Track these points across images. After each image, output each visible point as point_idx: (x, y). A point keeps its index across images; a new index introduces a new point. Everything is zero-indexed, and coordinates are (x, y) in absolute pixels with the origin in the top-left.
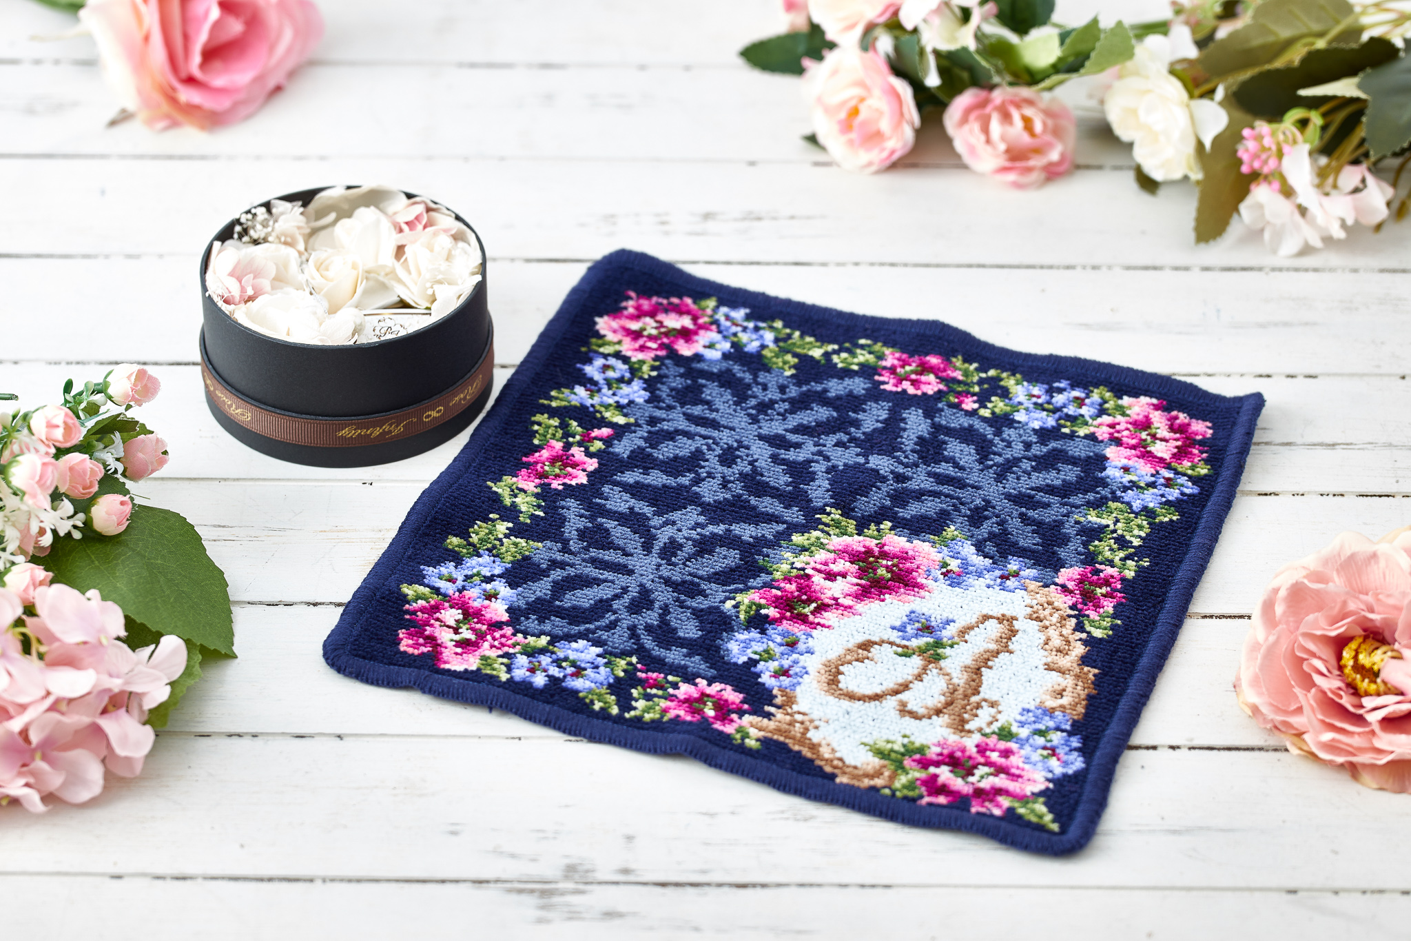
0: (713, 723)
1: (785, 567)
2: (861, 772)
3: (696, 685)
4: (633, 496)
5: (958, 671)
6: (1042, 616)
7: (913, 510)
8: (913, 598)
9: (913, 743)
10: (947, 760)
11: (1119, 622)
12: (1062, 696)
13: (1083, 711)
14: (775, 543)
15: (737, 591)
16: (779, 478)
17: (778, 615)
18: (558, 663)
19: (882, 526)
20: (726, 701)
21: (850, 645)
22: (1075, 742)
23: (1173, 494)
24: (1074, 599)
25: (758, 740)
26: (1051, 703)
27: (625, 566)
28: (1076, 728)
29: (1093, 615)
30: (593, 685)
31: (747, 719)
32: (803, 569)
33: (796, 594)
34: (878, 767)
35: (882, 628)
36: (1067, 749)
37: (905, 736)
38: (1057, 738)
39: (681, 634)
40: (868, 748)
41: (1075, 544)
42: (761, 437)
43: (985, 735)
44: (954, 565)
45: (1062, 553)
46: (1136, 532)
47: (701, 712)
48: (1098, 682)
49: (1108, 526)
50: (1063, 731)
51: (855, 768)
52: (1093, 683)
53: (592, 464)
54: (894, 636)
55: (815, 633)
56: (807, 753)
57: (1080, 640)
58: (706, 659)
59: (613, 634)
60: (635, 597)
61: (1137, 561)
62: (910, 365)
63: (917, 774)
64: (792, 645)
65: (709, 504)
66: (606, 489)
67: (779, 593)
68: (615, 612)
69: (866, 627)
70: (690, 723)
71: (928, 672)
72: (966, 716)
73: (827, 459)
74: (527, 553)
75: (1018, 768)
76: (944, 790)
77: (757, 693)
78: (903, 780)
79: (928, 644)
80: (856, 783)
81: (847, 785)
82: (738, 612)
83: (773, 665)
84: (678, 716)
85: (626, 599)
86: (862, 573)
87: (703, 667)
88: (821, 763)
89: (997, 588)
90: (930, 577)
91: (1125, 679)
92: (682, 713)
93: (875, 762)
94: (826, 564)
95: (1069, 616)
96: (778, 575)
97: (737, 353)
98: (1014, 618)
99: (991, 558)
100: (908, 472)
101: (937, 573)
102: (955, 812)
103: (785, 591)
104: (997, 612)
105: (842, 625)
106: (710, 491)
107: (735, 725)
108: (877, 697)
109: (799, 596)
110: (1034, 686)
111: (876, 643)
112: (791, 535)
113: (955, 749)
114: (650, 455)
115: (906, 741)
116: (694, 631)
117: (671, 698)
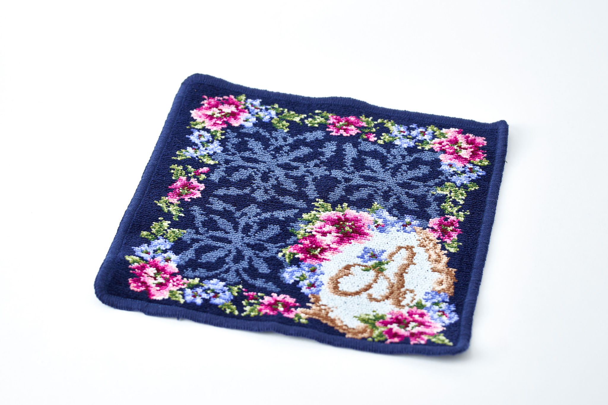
0: (283, 314)
1: (302, 232)
2: (357, 331)
3: (272, 296)
4: (224, 202)
5: (393, 276)
6: (425, 244)
7: (356, 196)
8: (364, 241)
9: (378, 314)
10: (395, 321)
11: (461, 244)
12: (442, 285)
13: (453, 291)
14: (295, 220)
15: (282, 247)
16: (291, 186)
17: (304, 257)
18: (205, 291)
19: (343, 206)
20: (288, 302)
21: (340, 268)
22: (453, 308)
23: (474, 176)
24: (438, 234)
25: (306, 319)
26: (438, 288)
27: (227, 239)
28: (452, 300)
29: (448, 241)
30: (224, 301)
31: (299, 310)
32: (311, 232)
33: (310, 245)
34: (364, 328)
35: (353, 257)
36: (450, 311)
37: (374, 311)
38: (444, 306)
39: (260, 271)
40: (357, 319)
41: (434, 205)
42: (279, 165)
43: (411, 307)
44: (380, 222)
45: (429, 211)
46: (460, 197)
47: (276, 309)
48: (457, 275)
49: (447, 195)
50: (446, 302)
51: (354, 329)
52: (455, 276)
53: (202, 187)
54: (359, 261)
55: (323, 263)
56: (330, 324)
57: (445, 254)
58: (274, 283)
59: (229, 275)
60: (235, 255)
61: (463, 212)
62: (342, 122)
63: (383, 329)
64: (313, 271)
65: (261, 202)
66: (211, 199)
67: (302, 246)
68: (227, 264)
69: (346, 258)
70: (273, 316)
71: (379, 278)
72: (400, 298)
73: (312, 174)
74: (180, 236)
75: (429, 322)
76: (396, 335)
77: (302, 298)
78: (376, 333)
79: (376, 263)
80: (355, 337)
81: (351, 338)
82: (285, 258)
83: (307, 282)
84: (266, 313)
85: (231, 256)
86: (338, 230)
87: (274, 287)
88: (338, 328)
89: (402, 231)
90: (370, 229)
91: (469, 272)
92: (268, 311)
93: (361, 325)
94: (321, 228)
95: (438, 243)
96: (299, 236)
97: (260, 123)
98: (412, 247)
99: (397, 216)
100: (350, 176)
101: (373, 226)
102: (404, 346)
103: (305, 244)
104: (404, 244)
105: (334, 259)
106: (259, 196)
107: (294, 313)
108: (357, 293)
109: (311, 246)
110: (428, 280)
111: (352, 266)
112: (302, 215)
113: (398, 315)
114: (229, 180)
115: (375, 313)
116: (266, 269)
117: (261, 304)
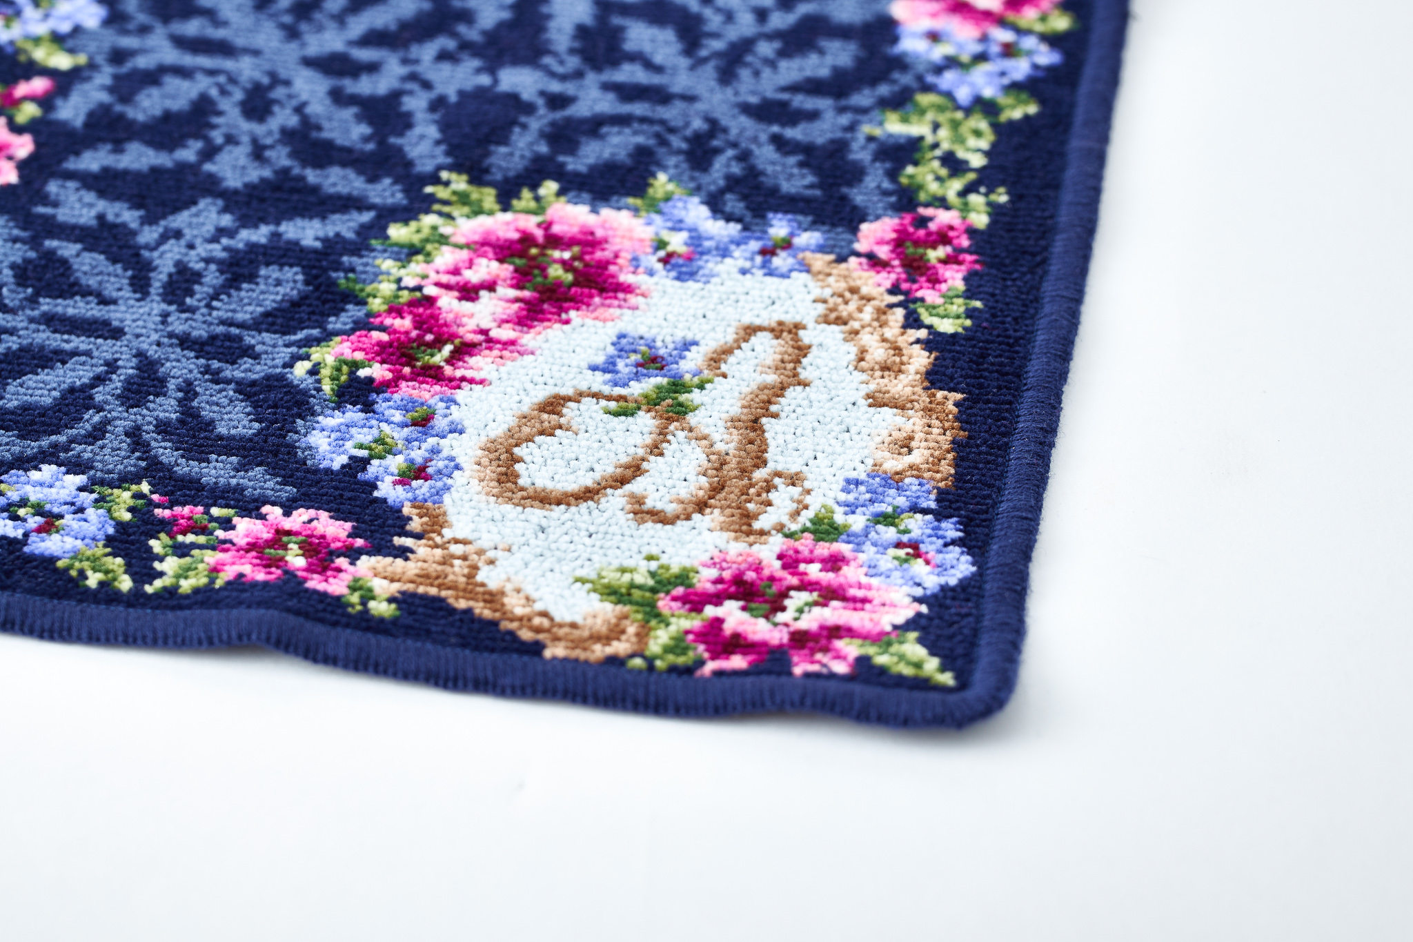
0: (306, 579)
1: (387, 288)
2: (586, 634)
3: (263, 517)
4: (102, 194)
5: (722, 430)
6: (844, 314)
7: (590, 154)
8: (617, 312)
9: (667, 568)
10: (733, 589)
11: (978, 304)
12: (910, 451)
13: (953, 471)
14: (361, 244)
15: (309, 342)
16: (349, 130)
17: (389, 375)
18: (11, 510)
19: (542, 191)
20: (323, 537)
21: (525, 409)
22: (951, 530)
23: (1020, 69)
24: (893, 276)
25: (391, 600)
26: (893, 464)
27: (106, 323)
28: (947, 505)
29: (930, 296)
30: (79, 542)
31: (366, 563)
32: (419, 288)
33: (414, 334)
34: (613, 621)
35: (575, 370)
36: (941, 542)
37: (650, 558)
38: (917, 525)
39: (222, 430)
40: (588, 586)
41: (875, 178)
42: (309, 62)
43: (790, 536)
44: (677, 242)
45: (858, 196)
46: (972, 142)
47: (279, 562)
48: (965, 414)
49: (921, 138)
50: (925, 511)
51: (574, 626)
52: (957, 419)
53: (24, 146)
54: (598, 382)
55: (460, 395)
56: (482, 611)
57: (918, 341)
58: (273, 470)
59: (102, 448)
60: (131, 377)
61: (986, 195)
63: (686, 622)
64: (423, 422)
65: (236, 192)
66: (53, 187)
67: (385, 337)
68: (100, 409)
69: (547, 373)
70: (265, 584)
71: (670, 437)
72: (751, 506)
73: (427, 85)
75: (860, 586)
76: (737, 643)
77: (378, 517)
78: (660, 639)
79: (659, 388)
80: (581, 655)
81: (565, 660)
82: (319, 381)
84: (241, 576)
85: (117, 382)
86: (520, 279)
87: (270, 484)
88: (513, 626)
89: (759, 273)
90: (641, 270)
91: (1010, 403)
92: (247, 569)
93: (603, 611)
94: (456, 271)
95: (891, 306)
96: (376, 304)
98: (798, 326)
99: (739, 220)
100: (569, 88)
101: (652, 261)
102: (767, 681)
103: (395, 332)
104: (768, 317)
105: (504, 376)
106: (234, 169)
107: (346, 578)
108: (588, 494)
109: (420, 337)
110: (855, 437)
111: (569, 399)
112: (385, 228)
113: (743, 566)
114: (121, 117)
115: (654, 565)
116: (245, 422)
117: (221, 546)
